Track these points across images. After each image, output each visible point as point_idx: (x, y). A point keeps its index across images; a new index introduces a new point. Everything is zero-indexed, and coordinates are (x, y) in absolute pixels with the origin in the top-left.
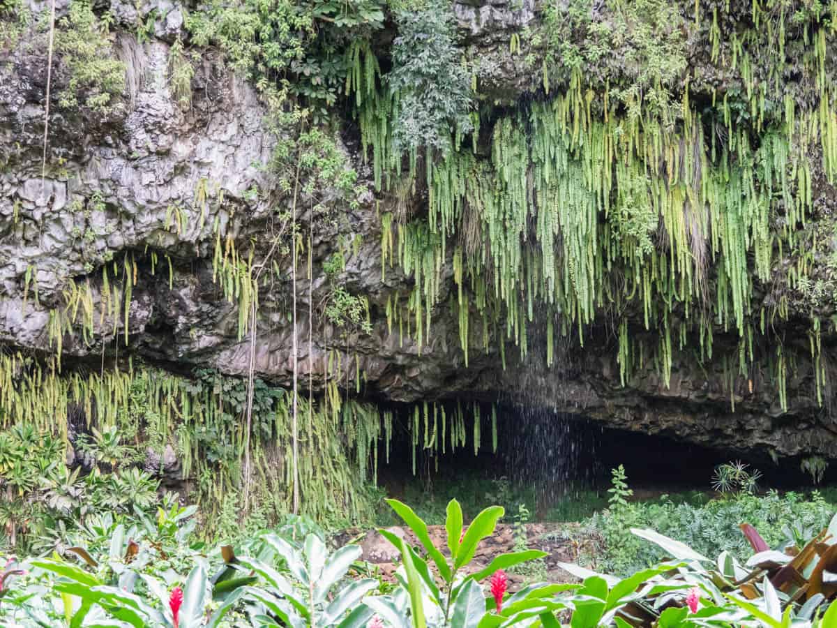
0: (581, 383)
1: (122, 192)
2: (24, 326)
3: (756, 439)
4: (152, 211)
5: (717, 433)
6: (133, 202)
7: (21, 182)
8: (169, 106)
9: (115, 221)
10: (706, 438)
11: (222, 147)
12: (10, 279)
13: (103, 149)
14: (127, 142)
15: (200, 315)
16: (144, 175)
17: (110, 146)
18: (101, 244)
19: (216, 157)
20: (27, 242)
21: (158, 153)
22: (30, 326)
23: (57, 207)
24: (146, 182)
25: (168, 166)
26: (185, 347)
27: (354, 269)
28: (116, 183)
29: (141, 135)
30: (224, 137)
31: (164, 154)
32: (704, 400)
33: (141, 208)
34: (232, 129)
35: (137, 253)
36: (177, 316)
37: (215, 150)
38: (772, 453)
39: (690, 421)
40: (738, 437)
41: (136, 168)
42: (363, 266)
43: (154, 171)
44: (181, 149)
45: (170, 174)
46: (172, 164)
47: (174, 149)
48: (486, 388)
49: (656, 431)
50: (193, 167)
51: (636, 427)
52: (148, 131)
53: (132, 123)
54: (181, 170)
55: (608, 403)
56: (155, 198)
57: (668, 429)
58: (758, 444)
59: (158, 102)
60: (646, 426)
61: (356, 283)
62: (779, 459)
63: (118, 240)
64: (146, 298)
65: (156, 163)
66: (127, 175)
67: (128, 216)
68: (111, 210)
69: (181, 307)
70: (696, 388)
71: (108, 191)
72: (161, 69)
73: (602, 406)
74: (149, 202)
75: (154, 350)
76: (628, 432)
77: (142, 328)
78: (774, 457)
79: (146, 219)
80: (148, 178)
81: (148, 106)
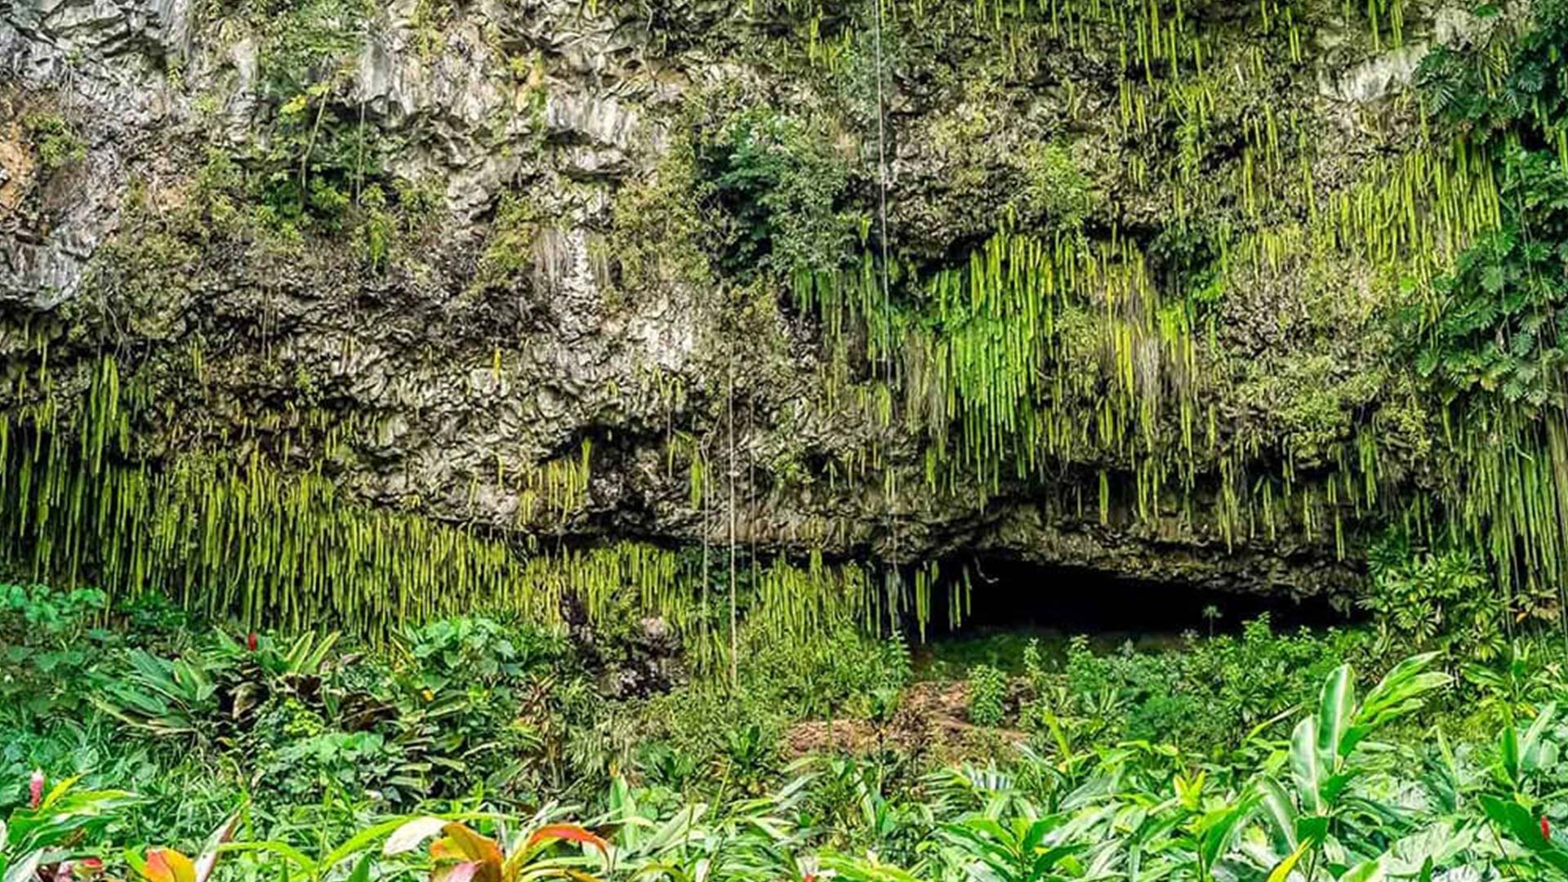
0: (1083, 534)
1: (561, 374)
2: (498, 509)
3: (1274, 578)
4: (594, 391)
5: (1233, 577)
6: (573, 383)
7: (467, 373)
8: (593, 287)
9: (562, 404)
10: (1221, 582)
11: (655, 323)
12: (477, 466)
13: (536, 335)
14: (557, 326)
15: (665, 488)
16: (580, 357)
17: (541, 331)
18: (554, 426)
19: (651, 334)
20: (486, 430)
21: (590, 334)
22: (502, 509)
23: (503, 393)
24: (582, 363)
25: (601, 346)
26: (661, 521)
27: (813, 434)
28: (553, 366)
29: (568, 318)
30: (656, 314)
31: (596, 334)
32: (1206, 543)
33: (582, 389)
34: (663, 305)
35: (593, 430)
36: (643, 491)
37: (648, 328)
38: (1293, 595)
39: (1202, 566)
40: (1255, 580)
41: (571, 349)
42: (821, 430)
43: (589, 351)
44: (612, 328)
45: (604, 353)
46: (605, 343)
47: (604, 328)
48: (987, 545)
49: (1167, 578)
50: (628, 346)
51: (1147, 574)
52: (575, 314)
53: (557, 306)
54: (615, 348)
55: (1112, 552)
56: (593, 378)
57: (1180, 575)
58: (1275, 586)
59: (581, 284)
60: (1155, 574)
61: (817, 447)
62: (1302, 600)
63: (572, 422)
64: (613, 476)
65: (589, 343)
66: (563, 358)
67: (574, 398)
68: (556, 392)
69: (646, 481)
70: (1196, 532)
71: (547, 374)
72: (582, 253)
73: (1108, 556)
74: (588, 381)
75: (635, 526)
76: (1138, 580)
77: (613, 505)
78: (1297, 598)
79: (590, 398)
80: (584, 359)
81: (572, 289)
